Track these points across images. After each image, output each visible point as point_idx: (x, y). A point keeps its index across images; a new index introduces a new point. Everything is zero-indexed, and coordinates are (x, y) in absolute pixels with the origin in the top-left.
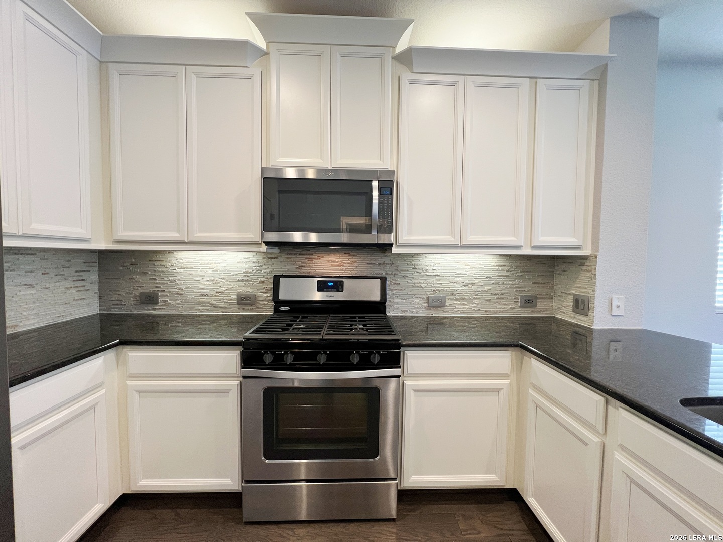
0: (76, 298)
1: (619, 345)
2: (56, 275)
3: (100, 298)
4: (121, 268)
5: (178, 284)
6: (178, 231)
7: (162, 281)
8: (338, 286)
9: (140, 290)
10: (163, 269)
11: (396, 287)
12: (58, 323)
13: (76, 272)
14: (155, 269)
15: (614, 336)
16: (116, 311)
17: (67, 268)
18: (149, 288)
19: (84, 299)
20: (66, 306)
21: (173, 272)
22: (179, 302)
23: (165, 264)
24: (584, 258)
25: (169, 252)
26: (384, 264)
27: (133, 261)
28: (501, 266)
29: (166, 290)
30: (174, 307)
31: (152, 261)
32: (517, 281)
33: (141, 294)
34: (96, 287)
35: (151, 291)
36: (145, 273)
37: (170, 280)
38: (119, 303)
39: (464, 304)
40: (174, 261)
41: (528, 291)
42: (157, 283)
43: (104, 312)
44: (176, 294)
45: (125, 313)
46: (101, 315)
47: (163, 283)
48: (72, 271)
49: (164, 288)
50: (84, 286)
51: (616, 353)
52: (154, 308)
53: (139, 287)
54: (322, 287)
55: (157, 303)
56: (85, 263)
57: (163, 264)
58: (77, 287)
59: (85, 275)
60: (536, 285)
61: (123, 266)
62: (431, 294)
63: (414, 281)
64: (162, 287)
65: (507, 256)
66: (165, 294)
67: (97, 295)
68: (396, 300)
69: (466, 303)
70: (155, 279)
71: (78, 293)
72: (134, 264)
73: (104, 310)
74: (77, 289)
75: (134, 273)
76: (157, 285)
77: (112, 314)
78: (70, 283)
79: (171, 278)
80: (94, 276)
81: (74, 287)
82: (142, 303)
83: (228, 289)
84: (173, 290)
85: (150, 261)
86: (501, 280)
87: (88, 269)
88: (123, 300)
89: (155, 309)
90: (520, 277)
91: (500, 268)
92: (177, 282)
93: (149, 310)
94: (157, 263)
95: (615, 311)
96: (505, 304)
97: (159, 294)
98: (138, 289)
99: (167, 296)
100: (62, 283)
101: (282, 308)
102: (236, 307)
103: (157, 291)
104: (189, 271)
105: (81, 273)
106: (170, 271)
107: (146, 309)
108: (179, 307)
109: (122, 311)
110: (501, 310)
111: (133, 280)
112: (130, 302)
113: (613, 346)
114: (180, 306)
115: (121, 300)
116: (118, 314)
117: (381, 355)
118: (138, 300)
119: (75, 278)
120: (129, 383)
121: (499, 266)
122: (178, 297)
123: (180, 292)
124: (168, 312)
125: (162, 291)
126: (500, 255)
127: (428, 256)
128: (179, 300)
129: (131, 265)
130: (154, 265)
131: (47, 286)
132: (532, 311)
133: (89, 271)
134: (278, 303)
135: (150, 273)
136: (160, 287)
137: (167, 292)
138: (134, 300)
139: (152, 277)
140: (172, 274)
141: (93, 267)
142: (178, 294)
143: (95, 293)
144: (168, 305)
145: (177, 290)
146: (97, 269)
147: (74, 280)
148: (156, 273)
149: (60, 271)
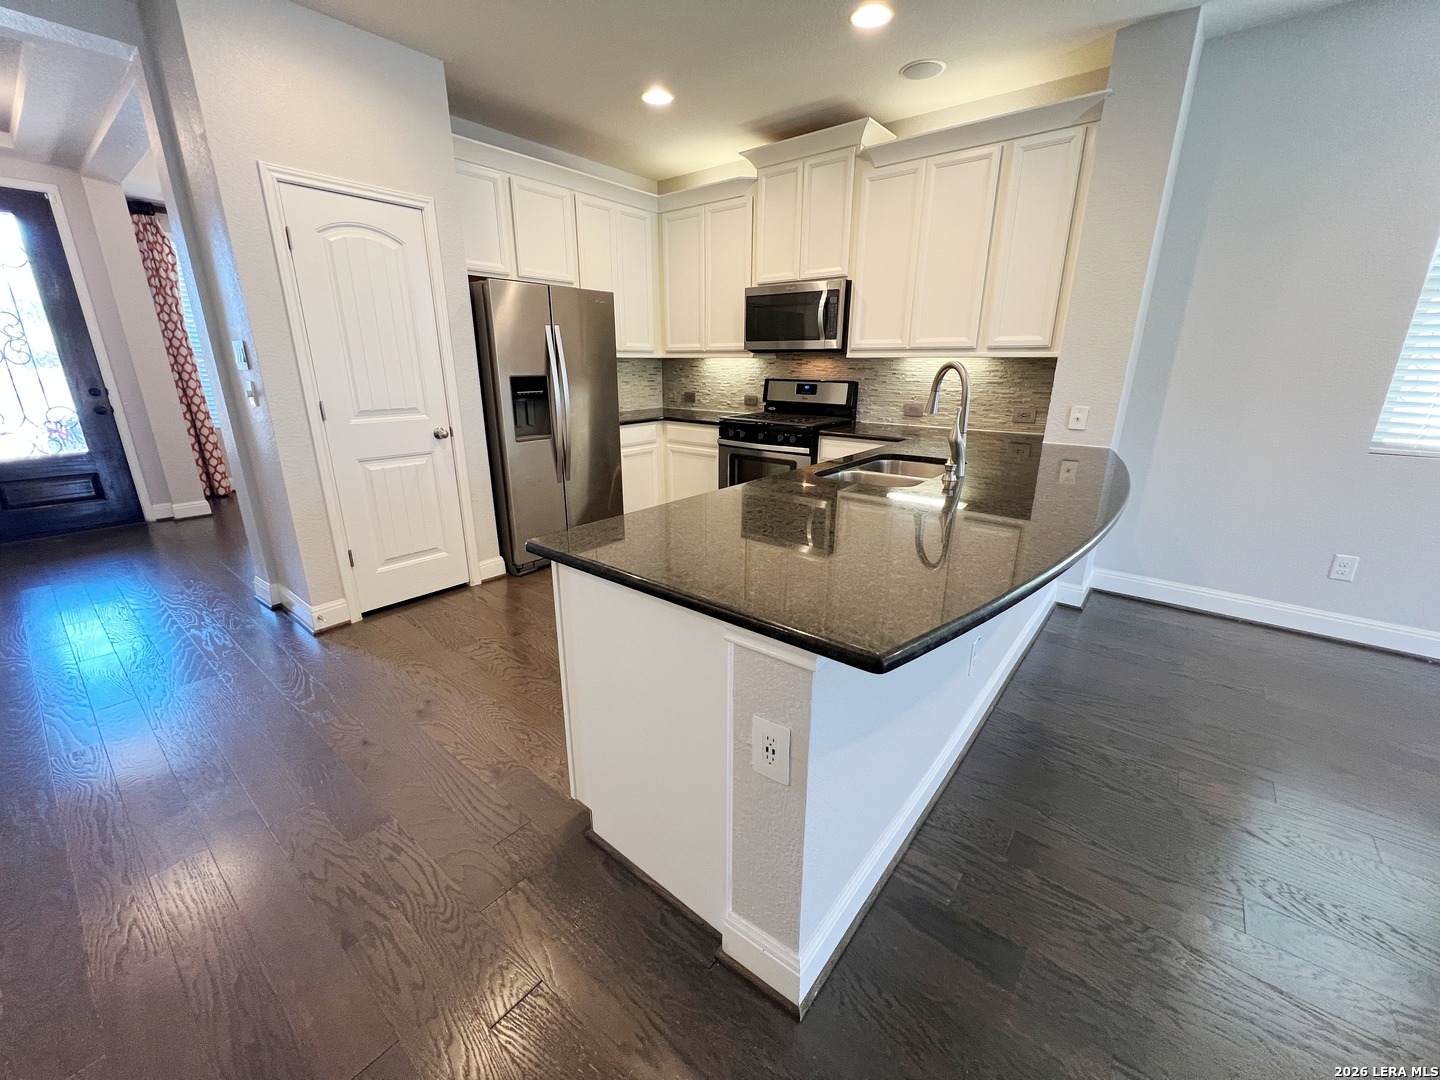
0: (649, 395)
1: (1074, 466)
2: (639, 377)
3: (663, 396)
4: (674, 372)
5: (707, 386)
6: (700, 342)
7: (698, 383)
8: (813, 390)
9: (685, 390)
10: (698, 374)
11: (874, 393)
13: (649, 374)
14: (694, 374)
15: (1070, 455)
16: (671, 407)
17: (644, 371)
18: (690, 389)
19: (654, 395)
22: (708, 401)
23: (700, 370)
24: (1054, 360)
25: (702, 359)
26: (864, 368)
27: (682, 366)
28: (993, 371)
29: (700, 391)
30: (704, 406)
31: (692, 366)
32: (1012, 390)
33: (686, 394)
34: (660, 387)
35: (692, 392)
36: (688, 377)
38: (673, 400)
39: (944, 415)
40: (705, 367)
41: (1025, 402)
42: (695, 385)
43: (665, 407)
44: (706, 394)
45: (677, 409)
46: (664, 409)
47: (698, 385)
48: (647, 374)
49: (699, 389)
50: (654, 386)
51: (1068, 474)
52: (693, 406)
53: (684, 388)
54: (801, 390)
55: (695, 402)
56: (654, 368)
58: (650, 386)
59: (655, 376)
60: (1039, 396)
61: (676, 371)
62: (909, 401)
63: (892, 387)
65: (1002, 358)
66: (700, 394)
67: (661, 394)
68: (873, 407)
69: (946, 413)
70: (694, 381)
71: (651, 390)
74: (650, 388)
75: (681, 376)
76: (694, 387)
77: (669, 411)
78: (646, 383)
79: (703, 381)
80: (659, 379)
81: (648, 386)
82: (686, 401)
83: (740, 391)
84: (704, 391)
85: (690, 366)
86: (990, 388)
87: (655, 373)
88: (676, 398)
90: (1016, 384)
91: (992, 374)
92: (707, 384)
93: (690, 407)
94: (696, 369)
95: (1073, 425)
96: (994, 418)
97: (696, 394)
98: (683, 390)
99: (700, 396)
100: (642, 382)
101: (770, 408)
102: (744, 407)
103: (695, 391)
104: (714, 375)
105: (652, 376)
106: (703, 375)
107: (688, 407)
108: (708, 406)
110: (988, 424)
111: (681, 382)
112: (679, 400)
113: (1066, 465)
114: (708, 404)
116: (673, 409)
117: (798, 438)
118: (684, 399)
119: (650, 380)
120: (668, 445)
121: (991, 372)
122: (708, 398)
123: (708, 393)
124: (701, 409)
125: (698, 391)
126: (994, 358)
127: (909, 360)
129: (680, 369)
130: (693, 370)
131: (635, 384)
132: (1029, 428)
133: (657, 374)
134: (769, 404)
135: (691, 377)
136: (696, 388)
138: (682, 399)
139: (691, 380)
140: (703, 377)
141: (658, 371)
143: (660, 391)
144: (701, 403)
145: (707, 391)
146: (661, 373)
148: (694, 377)
149: (641, 374)
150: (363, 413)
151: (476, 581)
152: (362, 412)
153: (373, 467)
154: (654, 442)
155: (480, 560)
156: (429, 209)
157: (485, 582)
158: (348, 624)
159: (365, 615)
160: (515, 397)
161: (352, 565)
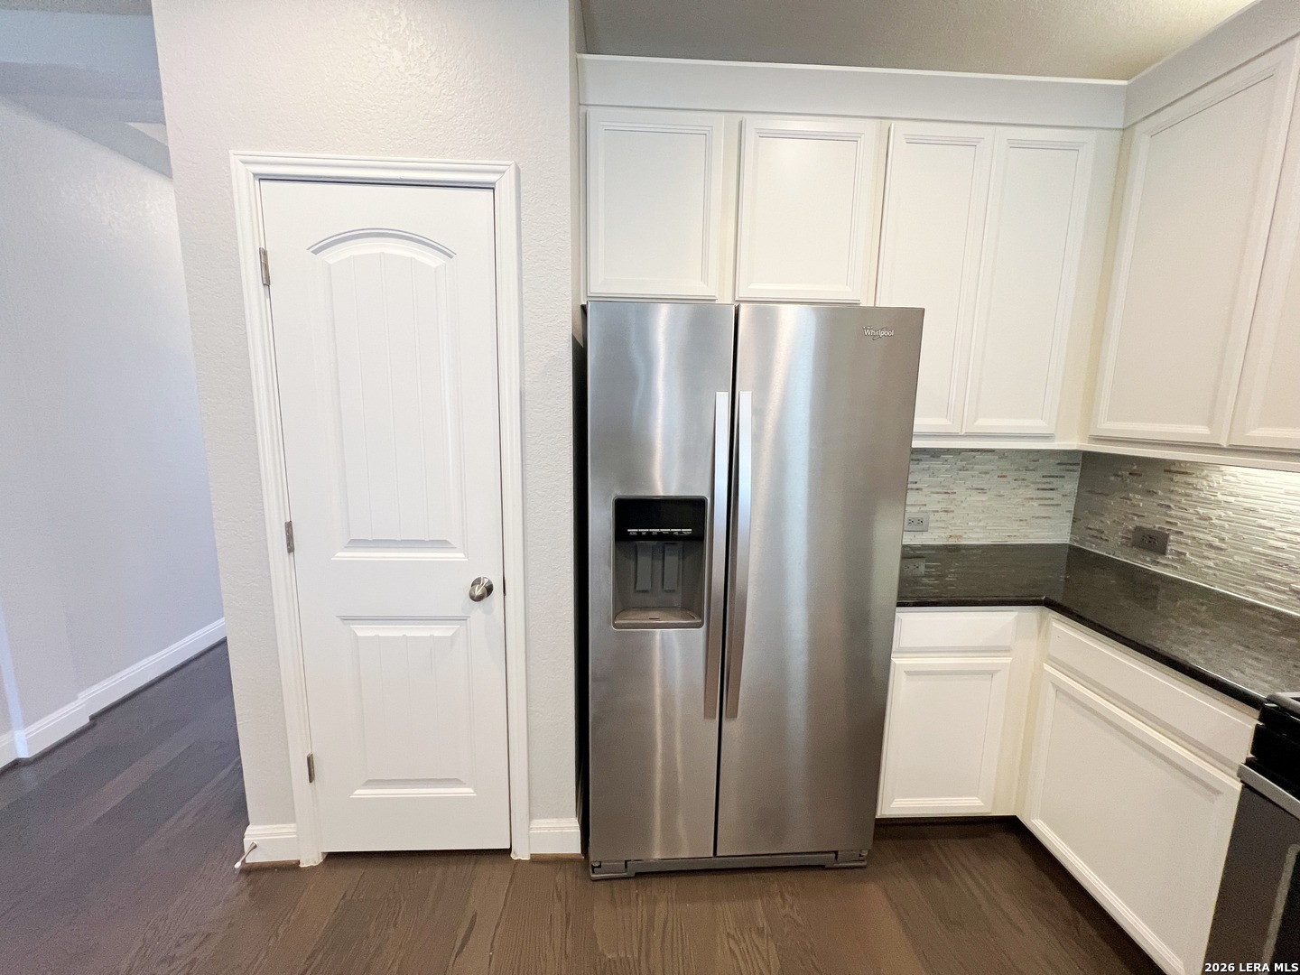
0: (1037, 515)
2: (1015, 480)
3: (1074, 521)
4: (1112, 478)
5: (1215, 526)
6: (1210, 423)
7: (1182, 514)
9: (1137, 522)
10: (1188, 491)
12: (1006, 545)
13: (1043, 477)
14: (1172, 488)
16: (1091, 547)
17: (1031, 470)
18: (1154, 522)
19: (1049, 518)
20: (1021, 523)
21: (1209, 499)
22: (1211, 564)
23: (1195, 481)
27: (1135, 467)
29: (1185, 533)
30: (1195, 570)
31: (1169, 471)
33: (1138, 529)
34: (1070, 504)
35: (1156, 529)
36: (1151, 493)
37: (1198, 514)
38: (1099, 536)
40: (1216, 477)
42: (1171, 516)
43: (1075, 544)
44: (1206, 545)
45: (1104, 554)
46: (1071, 547)
47: (1182, 518)
48: (1036, 476)
49: (1183, 528)
50: (1053, 499)
52: (1155, 561)
53: (1136, 515)
55: (1163, 553)
56: (1059, 464)
57: (1190, 480)
58: (1041, 499)
59: (1056, 483)
61: (1117, 475)
64: (1179, 524)
66: (1183, 540)
67: (1069, 518)
70: (1169, 507)
71: (1042, 508)
72: (1136, 474)
73: (1075, 541)
74: (1041, 502)
76: (1169, 520)
77: (1084, 550)
78: (1031, 492)
79: (1201, 511)
80: (1071, 485)
81: (1037, 499)
82: (1134, 545)
84: (1201, 536)
85: (1165, 471)
87: (1062, 474)
88: (1106, 532)
89: (1156, 563)
92: (1214, 521)
93: (1145, 561)
94: (1177, 478)
97: (1172, 537)
98: (1133, 519)
99: (1186, 544)
100: (1021, 491)
103: (1168, 530)
105: (1051, 479)
106: (1203, 496)
107: (1140, 559)
108: (1207, 574)
109: (1101, 550)
111: (1129, 502)
112: (1116, 539)
114: (1210, 571)
115: (1103, 532)
116: (1094, 553)
118: (1130, 539)
119: (1040, 486)
120: (1047, 667)
122: (1212, 554)
123: (1217, 543)
124: (1182, 576)
125: (1178, 533)
128: (1210, 559)
129: (1130, 474)
130: (1172, 480)
131: (1002, 493)
133: (1063, 477)
135: (1160, 493)
136: (1176, 524)
137: (1188, 537)
138: (1123, 537)
139: (1162, 502)
140: (1206, 502)
141: (1071, 471)
142: (1211, 546)
143: (1069, 511)
144: (1184, 562)
145: (1211, 539)
146: (1077, 474)
147: (1038, 489)
148: (1173, 497)
149: (1022, 474)
150: (356, 543)
151: (521, 853)
152: (353, 541)
153: (364, 631)
154: (1006, 650)
155: (531, 816)
156: (506, 187)
157: (537, 860)
158: (293, 867)
159: (331, 857)
160: (621, 535)
161: (311, 778)
